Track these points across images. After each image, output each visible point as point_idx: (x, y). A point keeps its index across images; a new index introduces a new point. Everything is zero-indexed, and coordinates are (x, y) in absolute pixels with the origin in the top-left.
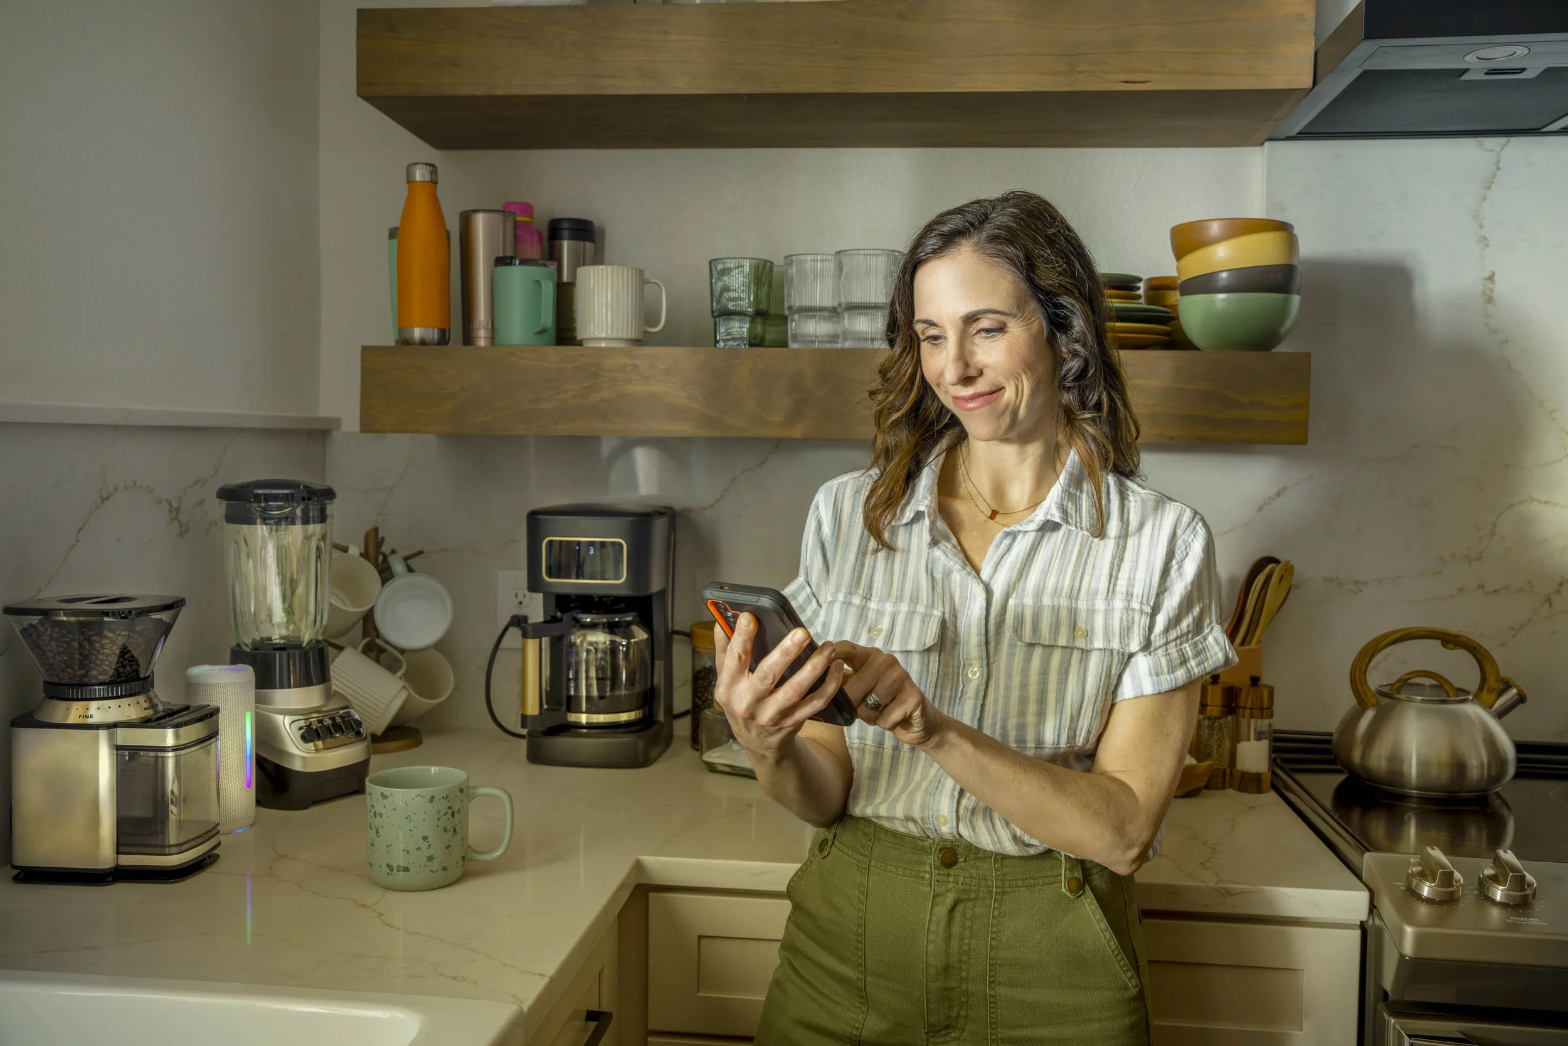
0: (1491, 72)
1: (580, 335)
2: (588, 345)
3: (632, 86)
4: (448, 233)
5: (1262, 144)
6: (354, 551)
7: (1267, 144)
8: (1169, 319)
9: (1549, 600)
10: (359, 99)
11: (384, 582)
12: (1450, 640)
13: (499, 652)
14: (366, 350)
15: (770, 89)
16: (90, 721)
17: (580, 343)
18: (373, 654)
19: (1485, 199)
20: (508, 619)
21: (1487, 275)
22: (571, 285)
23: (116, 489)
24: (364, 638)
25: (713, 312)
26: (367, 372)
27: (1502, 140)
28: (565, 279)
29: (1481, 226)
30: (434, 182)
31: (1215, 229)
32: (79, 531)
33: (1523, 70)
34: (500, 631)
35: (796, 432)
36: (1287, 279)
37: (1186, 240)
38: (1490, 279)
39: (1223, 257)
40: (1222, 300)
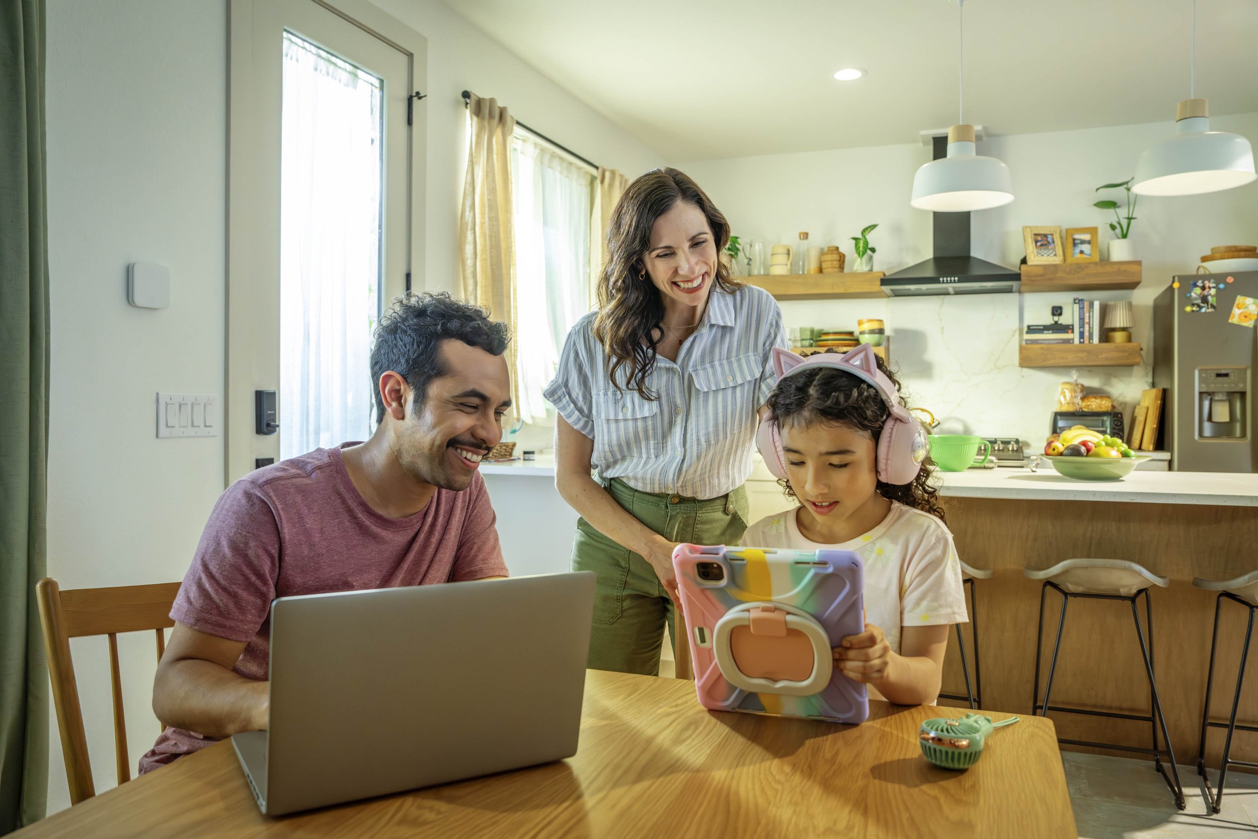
5: (889, 298)
19: (940, 310)
29: (940, 316)
31: (867, 320)
36: (881, 331)
37: (860, 323)
38: (943, 328)
39: (867, 327)
40: (866, 336)
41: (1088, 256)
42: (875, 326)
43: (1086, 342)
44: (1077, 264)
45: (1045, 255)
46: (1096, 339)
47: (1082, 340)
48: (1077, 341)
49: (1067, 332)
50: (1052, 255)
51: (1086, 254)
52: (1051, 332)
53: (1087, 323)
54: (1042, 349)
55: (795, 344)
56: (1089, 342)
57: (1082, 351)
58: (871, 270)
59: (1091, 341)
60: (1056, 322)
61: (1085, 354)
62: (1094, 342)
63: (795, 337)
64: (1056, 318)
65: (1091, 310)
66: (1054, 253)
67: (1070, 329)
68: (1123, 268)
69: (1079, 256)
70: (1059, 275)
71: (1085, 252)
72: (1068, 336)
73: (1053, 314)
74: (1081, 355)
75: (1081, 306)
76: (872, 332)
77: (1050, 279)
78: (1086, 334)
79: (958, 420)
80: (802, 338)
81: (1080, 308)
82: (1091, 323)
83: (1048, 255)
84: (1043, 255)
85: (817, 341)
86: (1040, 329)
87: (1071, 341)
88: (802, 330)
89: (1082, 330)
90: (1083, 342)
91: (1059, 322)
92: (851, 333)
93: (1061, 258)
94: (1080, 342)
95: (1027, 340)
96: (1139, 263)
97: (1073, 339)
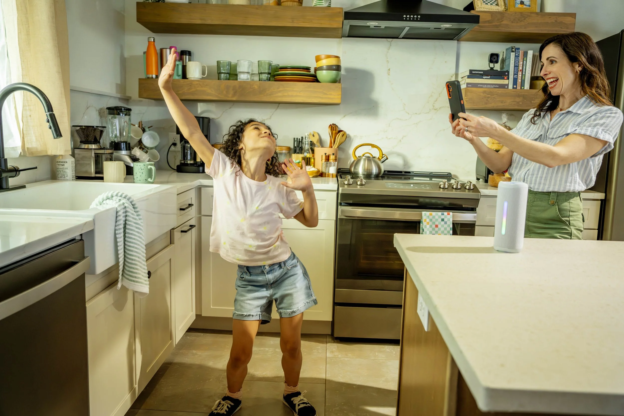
0: (374, 27)
1: (187, 77)
2: (189, 79)
3: (199, 22)
4: (157, 53)
5: (341, 38)
6: (137, 126)
7: (342, 38)
8: (315, 76)
9: (400, 141)
10: (138, 23)
11: (143, 133)
12: (373, 146)
13: (169, 152)
14: (140, 79)
15: (229, 24)
16: (89, 148)
17: (187, 79)
18: (141, 149)
19: (388, 52)
20: (172, 143)
21: (388, 69)
22: (186, 66)
23: (89, 106)
24: (139, 146)
25: (218, 73)
26: (140, 84)
27: (392, 39)
28: (184, 64)
29: (387, 58)
30: (154, 41)
31: (323, 57)
32: (84, 114)
33: (381, 27)
34: (170, 146)
35: (234, 99)
36: (338, 68)
37: (318, 59)
38: (389, 70)
39: (324, 63)
40: (324, 72)
41: (528, 7)
42: (332, 62)
43: (519, 88)
44: (521, 13)
45: (489, 4)
46: (527, 86)
47: (515, 86)
48: (511, 87)
49: (504, 79)
50: (494, 4)
51: (526, 5)
52: (489, 77)
53: (521, 70)
54: (484, 92)
55: (252, 78)
56: (521, 88)
57: (519, 96)
58: (329, 6)
59: (523, 88)
60: (492, 69)
61: (521, 99)
62: (525, 88)
63: (252, 71)
64: (492, 65)
65: (525, 59)
66: (496, 3)
67: (506, 75)
68: (560, 19)
69: (520, 6)
70: (505, 22)
71: (525, 3)
72: (505, 82)
73: (491, 61)
74: (518, 100)
75: (517, 55)
76: (330, 68)
77: (497, 26)
78: (519, 81)
79: (399, 155)
80: (260, 72)
81: (515, 56)
82: (524, 71)
83: (491, 4)
84: (487, 4)
85: (274, 76)
86: (481, 74)
87: (506, 87)
88: (260, 63)
89: (515, 76)
90: (516, 88)
91: (495, 69)
92: (308, 69)
93: (503, 7)
94: (513, 88)
95: (468, 84)
96: (573, 15)
97: (508, 85)
